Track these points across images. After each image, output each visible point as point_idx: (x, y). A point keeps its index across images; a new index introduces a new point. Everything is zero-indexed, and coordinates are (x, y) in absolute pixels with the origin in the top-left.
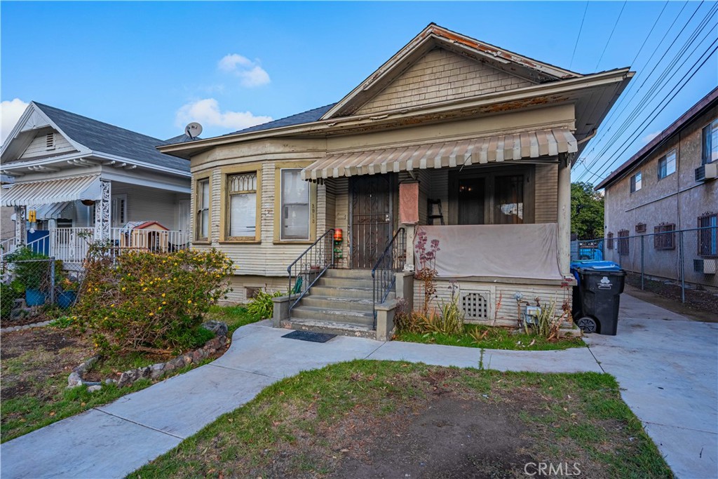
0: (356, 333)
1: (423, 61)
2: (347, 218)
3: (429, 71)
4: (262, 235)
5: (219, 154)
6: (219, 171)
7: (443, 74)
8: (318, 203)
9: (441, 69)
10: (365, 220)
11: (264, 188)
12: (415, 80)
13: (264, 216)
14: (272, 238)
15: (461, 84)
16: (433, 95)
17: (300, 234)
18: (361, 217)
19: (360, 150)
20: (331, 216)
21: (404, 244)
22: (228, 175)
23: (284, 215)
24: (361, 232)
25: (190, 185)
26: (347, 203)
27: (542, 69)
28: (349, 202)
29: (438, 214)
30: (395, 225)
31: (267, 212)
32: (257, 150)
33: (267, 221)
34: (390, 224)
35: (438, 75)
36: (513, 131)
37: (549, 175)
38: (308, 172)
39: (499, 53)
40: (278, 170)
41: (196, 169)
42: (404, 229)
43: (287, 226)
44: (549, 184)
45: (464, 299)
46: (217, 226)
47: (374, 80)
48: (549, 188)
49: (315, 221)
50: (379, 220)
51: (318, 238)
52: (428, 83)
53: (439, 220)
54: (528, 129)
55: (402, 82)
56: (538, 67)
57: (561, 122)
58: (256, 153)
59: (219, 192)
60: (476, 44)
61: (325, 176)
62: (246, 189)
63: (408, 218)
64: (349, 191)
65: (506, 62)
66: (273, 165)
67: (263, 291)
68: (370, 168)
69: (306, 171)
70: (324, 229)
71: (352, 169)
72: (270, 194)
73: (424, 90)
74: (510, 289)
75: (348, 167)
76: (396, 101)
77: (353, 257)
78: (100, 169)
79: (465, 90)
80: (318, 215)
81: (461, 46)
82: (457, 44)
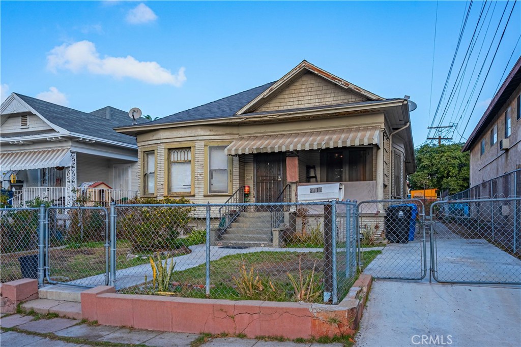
0: (262, 245)
1: (300, 80)
2: (253, 179)
3: (304, 87)
4: (196, 191)
5: (163, 135)
6: (163, 146)
7: (313, 89)
8: (234, 169)
9: (311, 86)
10: (265, 180)
11: (196, 159)
12: (296, 91)
13: (197, 178)
14: (203, 193)
15: (323, 96)
16: (307, 102)
17: (221, 189)
18: (262, 178)
19: (261, 135)
20: (242, 177)
21: (290, 195)
22: (169, 149)
23: (211, 177)
24: (262, 188)
25: (137, 155)
26: (253, 168)
27: (365, 94)
28: (254, 168)
29: (314, 175)
30: (285, 183)
31: (199, 175)
32: (191, 133)
33: (199, 181)
34: (281, 182)
35: (310, 89)
36: (352, 127)
38: (229, 150)
39: (342, 82)
40: (206, 147)
41: (143, 144)
42: (290, 185)
43: (212, 185)
46: (162, 185)
47: (269, 92)
49: (232, 181)
50: (274, 180)
51: (234, 192)
52: (304, 94)
53: (314, 179)
54: (360, 126)
55: (287, 92)
56: (363, 93)
57: (377, 123)
58: (191, 135)
59: (163, 161)
60: (330, 76)
61: (240, 153)
62: (183, 159)
63: (291, 178)
64: (254, 160)
65: (346, 88)
66: (203, 143)
67: (195, 228)
68: (268, 149)
69: (228, 150)
70: (238, 186)
71: (257, 149)
72: (201, 163)
73: (301, 98)
75: (254, 148)
76: (284, 104)
78: (70, 144)
79: (326, 100)
80: (234, 177)
81: (322, 75)
82: (319, 74)
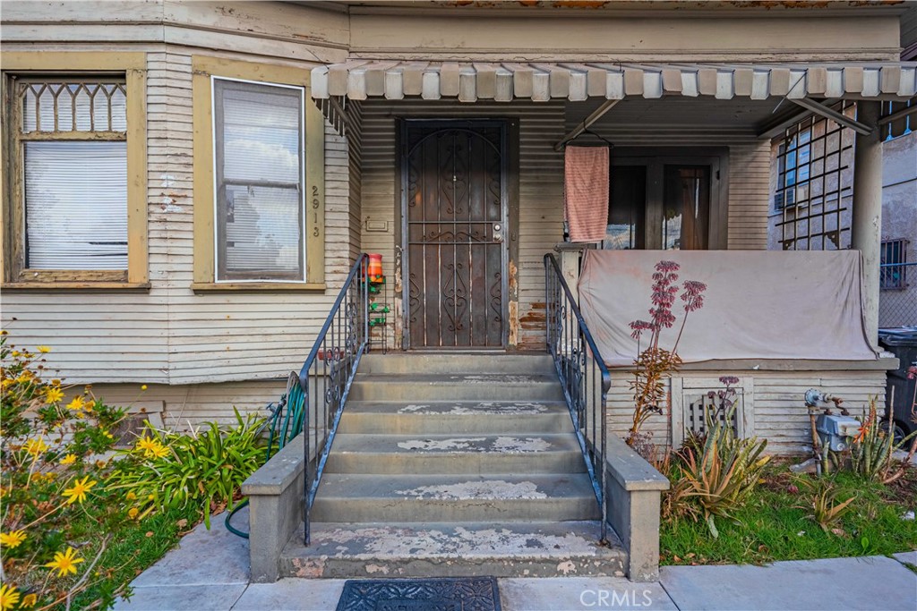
0: (562, 565)
2: (393, 230)
4: (152, 268)
8: (329, 185)
10: (441, 235)
11: (152, 126)
13: (158, 210)
14: (190, 276)
17: (275, 265)
18: (432, 229)
22: (13, 78)
23: (225, 214)
24: (432, 262)
28: (398, 190)
30: (514, 248)
31: (168, 200)
33: (169, 226)
37: (749, 170)
40: (203, 79)
43: (232, 244)
44: (749, 186)
45: (691, 407)
48: (749, 192)
50: (477, 236)
62: (84, 126)
63: (581, 227)
64: (397, 162)
66: (185, 61)
68: (535, 82)
70: (345, 254)
74: (792, 382)
77: (411, 321)
80: (329, 216)
